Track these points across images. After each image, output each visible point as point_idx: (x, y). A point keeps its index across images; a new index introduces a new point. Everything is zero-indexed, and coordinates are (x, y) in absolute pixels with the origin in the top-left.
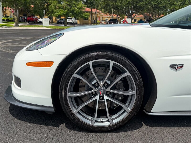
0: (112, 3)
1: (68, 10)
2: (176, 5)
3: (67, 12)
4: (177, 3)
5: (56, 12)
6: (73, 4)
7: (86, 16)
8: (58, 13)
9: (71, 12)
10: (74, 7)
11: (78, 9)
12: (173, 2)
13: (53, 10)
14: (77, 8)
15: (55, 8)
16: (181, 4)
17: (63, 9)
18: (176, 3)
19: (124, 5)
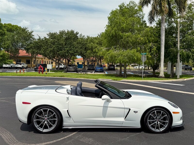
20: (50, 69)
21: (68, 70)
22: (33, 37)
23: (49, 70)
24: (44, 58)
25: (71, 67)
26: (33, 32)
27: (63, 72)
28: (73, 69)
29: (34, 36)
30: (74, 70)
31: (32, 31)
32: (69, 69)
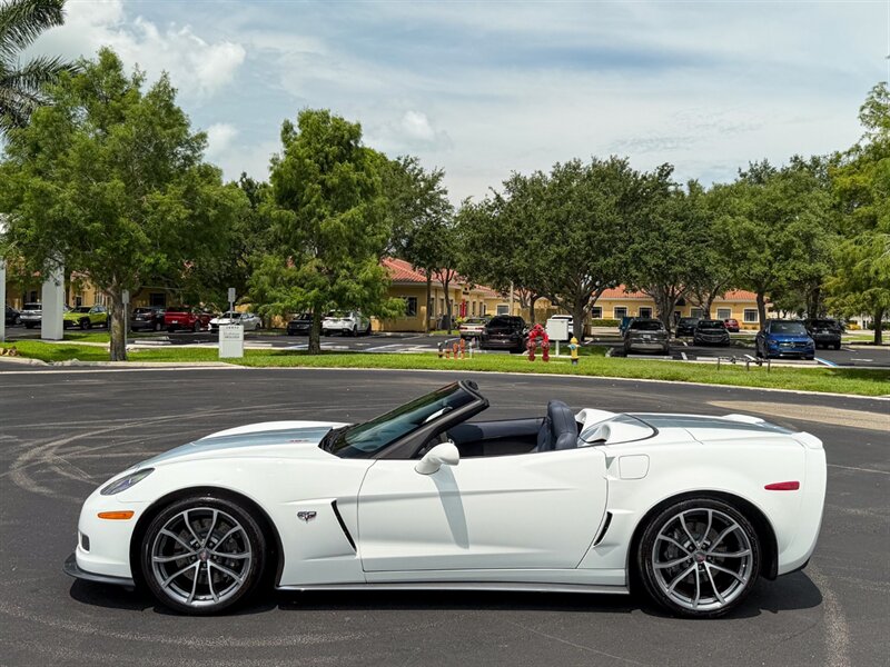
0: (495, 260)
1: (322, 289)
2: (756, 260)
3: (317, 297)
4: (759, 253)
5: (274, 299)
6: (343, 267)
7: (393, 309)
8: (282, 301)
9: (333, 298)
10: (346, 277)
11: (358, 287)
12: (744, 248)
13: (262, 292)
14: (358, 283)
15: (273, 284)
16: (776, 255)
17: (302, 286)
18: (755, 252)
19: (541, 268)
20: (561, 342)
21: (634, 345)
22: (442, 196)
23: (557, 344)
24: (463, 290)
25: (647, 334)
26: (441, 175)
27: (608, 355)
28: (658, 342)
29: (446, 192)
30: (661, 347)
31: (438, 171)
32: (635, 342)
